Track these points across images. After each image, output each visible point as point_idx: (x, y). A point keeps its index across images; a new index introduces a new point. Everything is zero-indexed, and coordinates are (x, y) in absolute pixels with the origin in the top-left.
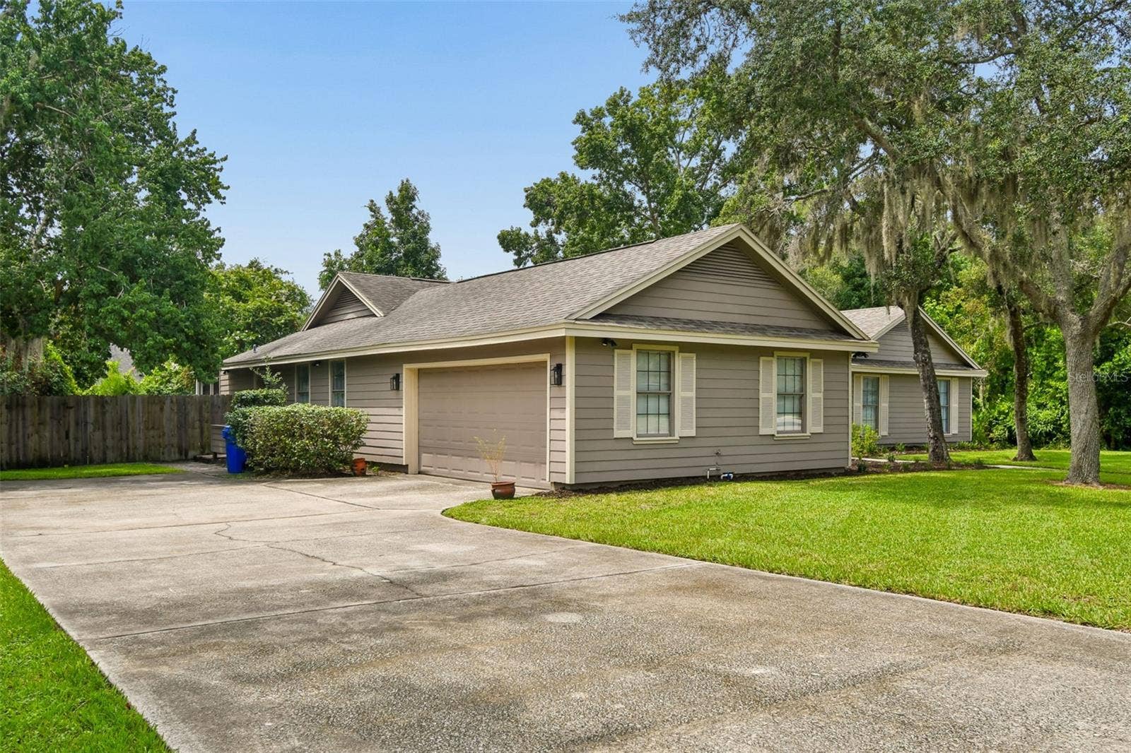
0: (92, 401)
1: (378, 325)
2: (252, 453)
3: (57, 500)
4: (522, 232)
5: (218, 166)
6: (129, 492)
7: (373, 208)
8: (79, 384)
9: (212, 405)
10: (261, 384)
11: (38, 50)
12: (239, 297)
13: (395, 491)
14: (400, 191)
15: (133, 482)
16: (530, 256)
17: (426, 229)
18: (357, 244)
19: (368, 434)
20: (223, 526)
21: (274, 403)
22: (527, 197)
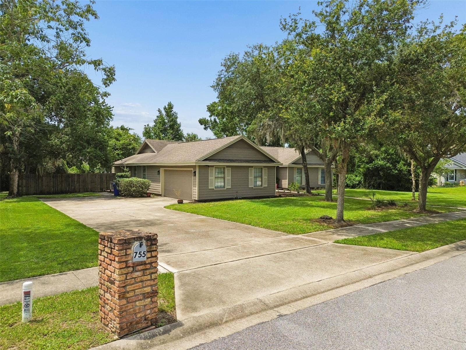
0: (76, 175)
1: (155, 155)
2: (121, 191)
3: (72, 203)
4: (206, 119)
5: (111, 109)
6: (89, 201)
7: (159, 111)
8: (68, 167)
9: (110, 176)
10: (123, 171)
11: (65, 87)
12: (117, 140)
13: (156, 201)
14: (168, 105)
15: (90, 198)
16: (209, 126)
17: (177, 118)
18: (155, 122)
19: (151, 186)
20: (113, 210)
21: (127, 177)
22: (208, 108)
